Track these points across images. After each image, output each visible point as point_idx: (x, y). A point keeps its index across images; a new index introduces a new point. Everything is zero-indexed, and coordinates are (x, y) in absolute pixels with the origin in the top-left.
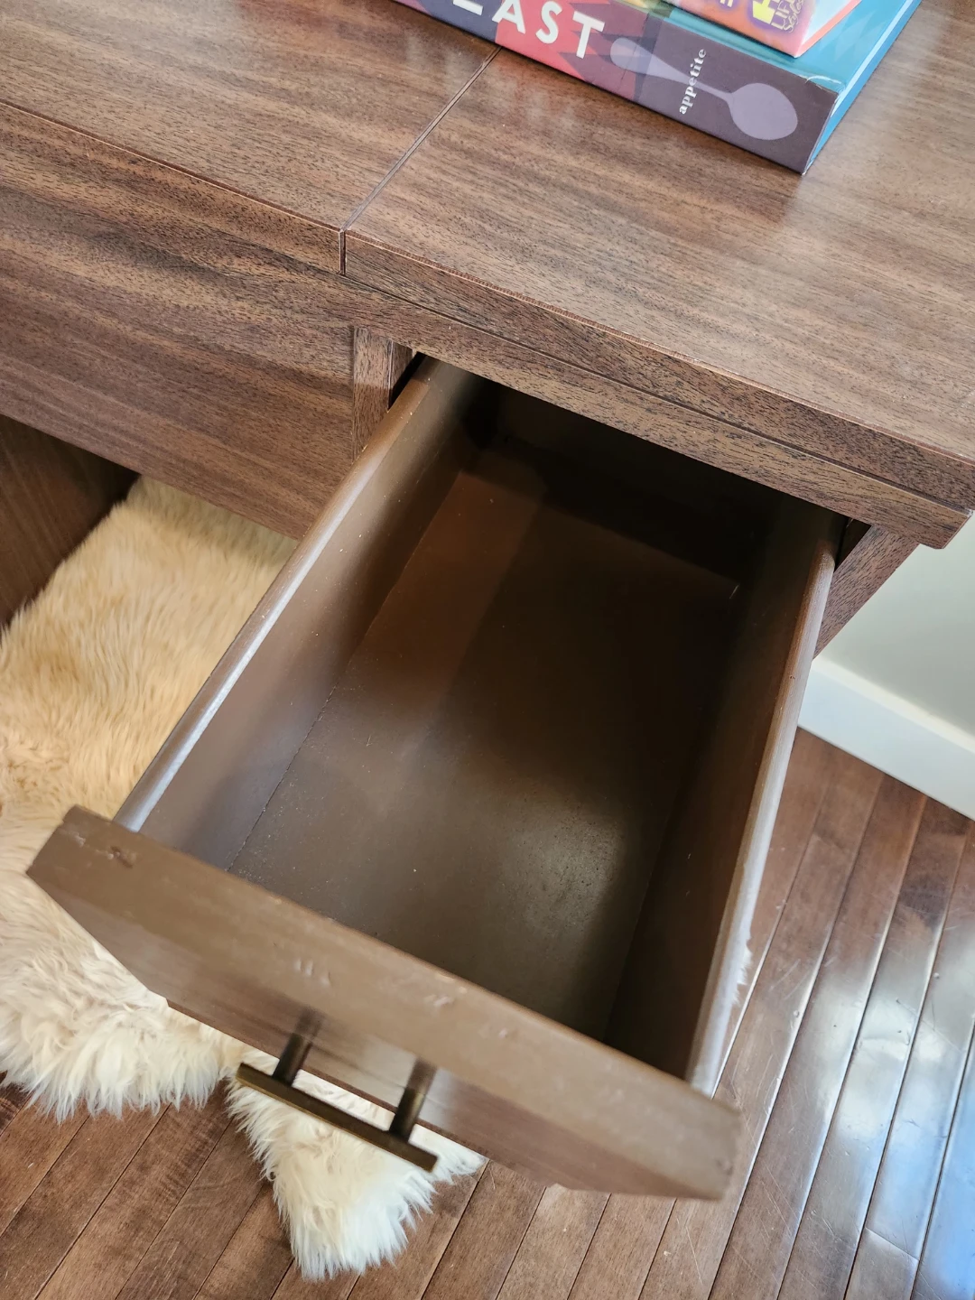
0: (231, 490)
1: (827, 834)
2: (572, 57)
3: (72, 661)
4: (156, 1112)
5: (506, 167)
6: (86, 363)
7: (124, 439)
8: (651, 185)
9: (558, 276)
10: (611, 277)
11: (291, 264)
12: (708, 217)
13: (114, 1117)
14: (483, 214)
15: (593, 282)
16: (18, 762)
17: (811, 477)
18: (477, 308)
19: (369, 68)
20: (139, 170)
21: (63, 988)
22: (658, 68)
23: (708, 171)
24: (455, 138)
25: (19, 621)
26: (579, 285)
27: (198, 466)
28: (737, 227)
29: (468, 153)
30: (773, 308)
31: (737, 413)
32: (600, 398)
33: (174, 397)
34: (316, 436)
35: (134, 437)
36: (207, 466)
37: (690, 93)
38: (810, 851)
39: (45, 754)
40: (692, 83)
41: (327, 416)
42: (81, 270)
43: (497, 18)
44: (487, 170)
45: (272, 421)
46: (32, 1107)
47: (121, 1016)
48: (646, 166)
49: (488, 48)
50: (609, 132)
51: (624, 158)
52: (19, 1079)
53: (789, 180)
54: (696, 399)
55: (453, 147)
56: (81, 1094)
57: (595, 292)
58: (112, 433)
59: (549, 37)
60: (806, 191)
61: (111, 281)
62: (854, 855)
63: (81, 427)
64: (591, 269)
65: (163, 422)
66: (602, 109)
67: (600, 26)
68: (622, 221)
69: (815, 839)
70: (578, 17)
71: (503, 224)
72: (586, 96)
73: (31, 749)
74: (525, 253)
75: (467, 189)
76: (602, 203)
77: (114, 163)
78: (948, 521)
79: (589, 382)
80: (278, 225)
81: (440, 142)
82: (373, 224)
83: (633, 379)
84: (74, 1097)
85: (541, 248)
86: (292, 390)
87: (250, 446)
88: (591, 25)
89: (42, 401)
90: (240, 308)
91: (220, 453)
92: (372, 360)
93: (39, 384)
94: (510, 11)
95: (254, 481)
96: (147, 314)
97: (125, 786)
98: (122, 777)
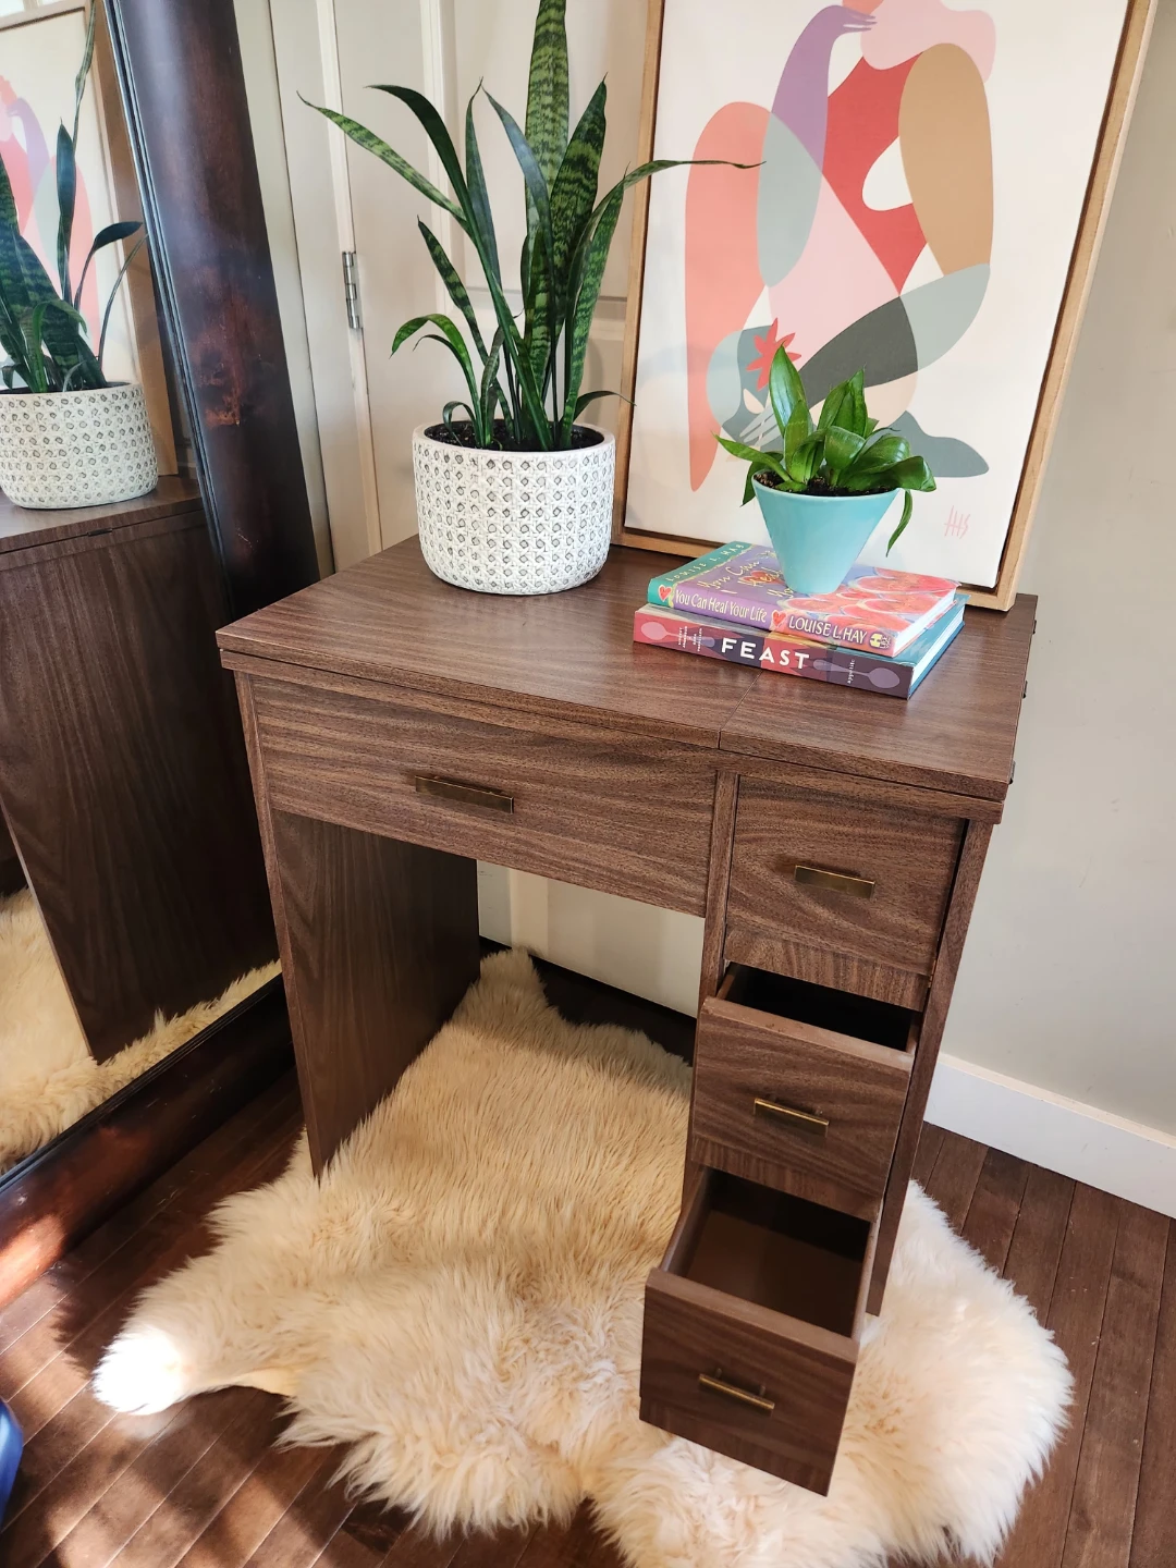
0: (636, 884)
2: (797, 669)
3: (422, 1140)
4: (525, 1534)
6: (567, 822)
7: (577, 865)
8: (840, 708)
9: (809, 738)
10: (831, 736)
11: (694, 748)
12: (868, 715)
13: (489, 1537)
14: (773, 722)
15: (823, 738)
16: (387, 1220)
17: (933, 801)
18: (777, 752)
22: (834, 668)
23: (863, 701)
24: (753, 700)
26: (818, 740)
27: (620, 873)
29: (761, 704)
30: (901, 740)
31: (893, 777)
33: (615, 832)
34: (691, 837)
35: (585, 863)
36: (625, 871)
37: (851, 676)
38: (1112, 1291)
39: (407, 1213)
40: (851, 672)
41: (700, 824)
42: (581, 773)
43: (761, 659)
44: (770, 709)
45: (668, 834)
46: (414, 1529)
48: (840, 703)
49: (758, 670)
50: (818, 693)
51: (827, 701)
52: (402, 1500)
53: (902, 701)
54: (875, 773)
55: (754, 703)
56: (456, 1518)
57: (825, 741)
58: (570, 863)
59: (785, 663)
60: (911, 704)
61: (597, 776)
62: (1159, 1293)
64: (821, 735)
65: (604, 848)
66: (813, 685)
67: (807, 656)
68: (831, 719)
69: (1115, 1280)
70: (797, 654)
71: (784, 724)
74: (794, 732)
75: (764, 715)
76: (821, 715)
77: (622, 720)
78: (995, 809)
79: (828, 776)
80: (691, 733)
81: (748, 702)
82: (730, 728)
83: (847, 770)
84: (451, 1519)
85: (800, 730)
86: (683, 814)
87: (654, 852)
88: (802, 656)
89: (532, 851)
90: (662, 777)
91: (636, 860)
92: (726, 788)
93: (535, 841)
94: (767, 655)
95: (652, 874)
96: (611, 789)
97: (476, 1234)
98: (473, 1226)
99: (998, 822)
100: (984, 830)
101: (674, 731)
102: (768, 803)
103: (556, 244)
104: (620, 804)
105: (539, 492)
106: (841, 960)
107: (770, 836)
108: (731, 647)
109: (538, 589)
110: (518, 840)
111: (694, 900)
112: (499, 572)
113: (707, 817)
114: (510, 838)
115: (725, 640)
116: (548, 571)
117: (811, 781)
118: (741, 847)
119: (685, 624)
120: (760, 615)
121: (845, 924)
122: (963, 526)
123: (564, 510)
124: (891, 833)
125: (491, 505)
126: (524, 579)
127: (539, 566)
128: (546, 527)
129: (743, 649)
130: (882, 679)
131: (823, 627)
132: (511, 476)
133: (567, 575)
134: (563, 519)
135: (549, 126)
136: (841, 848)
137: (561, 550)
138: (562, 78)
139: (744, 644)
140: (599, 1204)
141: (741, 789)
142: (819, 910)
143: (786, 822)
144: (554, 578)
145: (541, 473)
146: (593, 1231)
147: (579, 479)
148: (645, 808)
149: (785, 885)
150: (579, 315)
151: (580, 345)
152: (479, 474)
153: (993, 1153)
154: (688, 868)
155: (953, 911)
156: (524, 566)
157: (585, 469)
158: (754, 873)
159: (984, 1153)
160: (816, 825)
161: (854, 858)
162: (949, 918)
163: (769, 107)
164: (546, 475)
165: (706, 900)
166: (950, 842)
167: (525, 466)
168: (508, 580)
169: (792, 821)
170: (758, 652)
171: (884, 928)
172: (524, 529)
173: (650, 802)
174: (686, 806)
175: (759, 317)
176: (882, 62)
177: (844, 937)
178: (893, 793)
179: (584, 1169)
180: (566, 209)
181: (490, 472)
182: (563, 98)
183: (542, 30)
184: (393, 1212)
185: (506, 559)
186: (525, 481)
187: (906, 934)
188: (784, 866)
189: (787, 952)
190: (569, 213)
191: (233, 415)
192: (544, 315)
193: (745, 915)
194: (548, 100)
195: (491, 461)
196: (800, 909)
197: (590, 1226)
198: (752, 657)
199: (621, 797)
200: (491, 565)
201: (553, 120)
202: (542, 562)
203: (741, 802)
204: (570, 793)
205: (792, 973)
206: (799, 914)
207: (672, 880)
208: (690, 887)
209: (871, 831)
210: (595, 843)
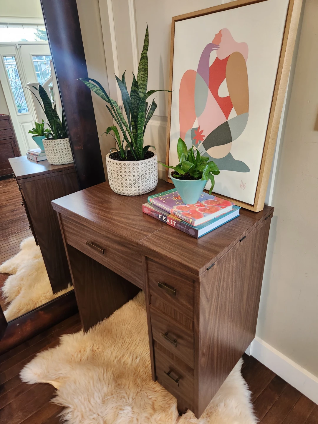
2: (174, 226)
5: (160, 237)
7: (119, 270)
8: (176, 239)
10: (164, 248)
11: (133, 246)
12: (181, 243)
16: (94, 350)
17: (183, 271)
21: (86, 404)
22: (182, 227)
23: (185, 238)
28: (184, 244)
30: (182, 252)
33: (125, 264)
34: (139, 269)
37: (185, 230)
39: (100, 350)
41: (140, 266)
42: (116, 247)
43: (167, 221)
44: (157, 237)
45: (135, 267)
47: (95, 416)
54: (169, 261)
55: (155, 235)
57: (161, 249)
59: (172, 223)
63: (114, 269)
64: (162, 247)
65: (123, 267)
67: (176, 223)
68: (170, 243)
70: (174, 222)
71: (155, 242)
72: (175, 230)
73: (97, 348)
74: (156, 245)
75: (154, 239)
76: (169, 241)
77: (119, 236)
79: (161, 259)
80: (132, 242)
82: (140, 242)
85: (158, 245)
87: (133, 271)
88: (175, 223)
89: (111, 265)
90: (130, 251)
91: (129, 272)
93: (111, 262)
94: (168, 221)
95: (133, 276)
96: (123, 252)
97: (112, 361)
98: (112, 358)
101: (129, 241)
103: (134, 110)
104: (125, 257)
105: (129, 171)
107: (155, 272)
108: (161, 217)
109: (132, 195)
110: (108, 261)
111: (142, 285)
112: (121, 190)
115: (160, 215)
116: (133, 190)
118: (150, 274)
119: (153, 210)
120: (168, 209)
121: (174, 301)
122: (244, 186)
123: (136, 176)
124: (180, 278)
125: (117, 174)
126: (127, 192)
127: (130, 189)
128: (132, 180)
129: (163, 218)
130: (192, 232)
131: (180, 215)
132: (121, 167)
133: (139, 192)
134: (136, 178)
135: (143, 79)
137: (137, 185)
138: (146, 67)
139: (163, 217)
142: (168, 296)
143: (157, 269)
144: (135, 192)
145: (129, 167)
147: (140, 168)
150: (138, 128)
151: (140, 135)
152: (114, 166)
153: (277, 377)
154: (140, 277)
156: (127, 189)
157: (142, 166)
158: (153, 281)
159: (274, 376)
161: (173, 283)
163: (196, 70)
164: (130, 167)
165: (144, 286)
166: (192, 283)
167: (124, 165)
168: (123, 192)
170: (166, 219)
171: (183, 305)
172: (134, 180)
173: (130, 258)
174: (137, 260)
175: (195, 126)
176: (222, 58)
177: (175, 305)
180: (134, 102)
181: (117, 166)
182: (146, 72)
183: (143, 55)
185: (122, 187)
186: (125, 168)
187: (188, 308)
189: (164, 305)
190: (135, 103)
191: (81, 147)
192: (135, 127)
193: (153, 292)
194: (143, 73)
195: (117, 163)
197: (142, 367)
198: (165, 221)
199: (125, 255)
200: (119, 188)
201: (144, 78)
202: (131, 188)
204: (115, 252)
207: (137, 279)
208: (141, 282)
209: (175, 276)
210: (121, 265)
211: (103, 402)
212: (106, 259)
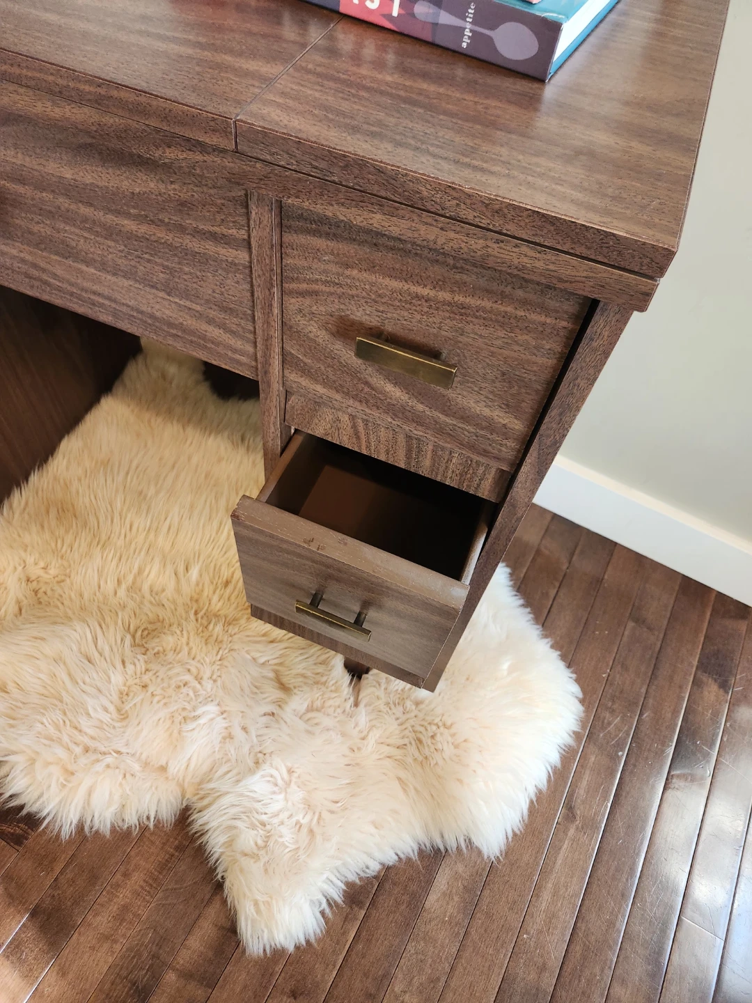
0: (174, 332)
1: (640, 621)
2: (389, 17)
3: (73, 506)
4: (135, 833)
5: (343, 82)
6: (73, 243)
7: (101, 300)
8: (441, 90)
9: (376, 142)
10: (412, 142)
11: (202, 147)
12: (480, 107)
13: (105, 836)
14: (326, 108)
15: (399, 144)
16: (33, 578)
17: (552, 267)
18: (323, 165)
19: (255, 29)
20: (102, 91)
21: (66, 739)
22: (445, 18)
23: (481, 81)
24: (310, 66)
25: (34, 478)
26: (390, 147)
27: (152, 316)
28: (499, 112)
29: (319, 75)
30: (521, 157)
31: (497, 223)
32: (409, 223)
33: (133, 263)
34: (228, 282)
35: (109, 298)
36: (158, 314)
37: (467, 33)
38: (627, 633)
39: (53, 572)
40: (468, 26)
41: (235, 265)
42: (68, 174)
44: (331, 84)
45: (198, 273)
46: (46, 828)
47: (109, 760)
48: (439, 79)
49: (335, 16)
50: (414, 61)
51: (425, 76)
52: (34, 809)
53: (536, 85)
54: (469, 215)
55: (309, 72)
56: (80, 820)
57: (400, 150)
58: (92, 297)
59: (374, 5)
60: (550, 91)
61: (88, 179)
62: (661, 636)
63: (72, 294)
64: (398, 137)
65: (126, 283)
66: (409, 47)
68: (420, 110)
69: (631, 624)
71: (343, 114)
73: (43, 568)
74: (355, 130)
75: (317, 95)
76: (408, 101)
77: (87, 88)
78: (644, 289)
79: (401, 212)
80: (192, 119)
81: (299, 69)
82: (254, 116)
83: (429, 206)
84: (75, 822)
85: (365, 126)
86: (210, 248)
87: (186, 294)
89: (45, 277)
90: (173, 189)
91: (166, 303)
92: (262, 216)
93: (43, 264)
95: (190, 322)
96: (113, 201)
97: (112, 593)
98: (110, 586)
99: (642, 308)
100: (618, 316)
101: (166, 116)
102: (320, 243)
104: (129, 225)
106: (414, 441)
107: (327, 289)
110: (23, 261)
111: (244, 359)
113: (242, 256)
114: (14, 257)
117: (377, 220)
118: (293, 300)
121: (420, 407)
124: (487, 304)
136: (419, 317)
140: (223, 568)
141: (284, 218)
142: (389, 388)
143: (348, 272)
146: (214, 592)
148: (161, 234)
149: (346, 354)
154: (232, 322)
155: (553, 412)
158: (311, 335)
160: (387, 281)
161: (435, 331)
162: (547, 419)
165: (256, 360)
166: (564, 324)
169: (355, 272)
171: (466, 417)
173: (169, 227)
174: (214, 237)
177: (418, 420)
178: (494, 249)
179: (214, 535)
184: (43, 571)
187: (491, 426)
188: (345, 329)
189: (354, 427)
193: (304, 382)
196: (367, 383)
197: (212, 588)
199: (128, 215)
203: (288, 238)
204: (63, 202)
205: (360, 447)
206: (367, 389)
207: (214, 332)
208: (238, 344)
209: (459, 298)
210: (114, 274)
211: (124, 716)
212: (14, 252)
